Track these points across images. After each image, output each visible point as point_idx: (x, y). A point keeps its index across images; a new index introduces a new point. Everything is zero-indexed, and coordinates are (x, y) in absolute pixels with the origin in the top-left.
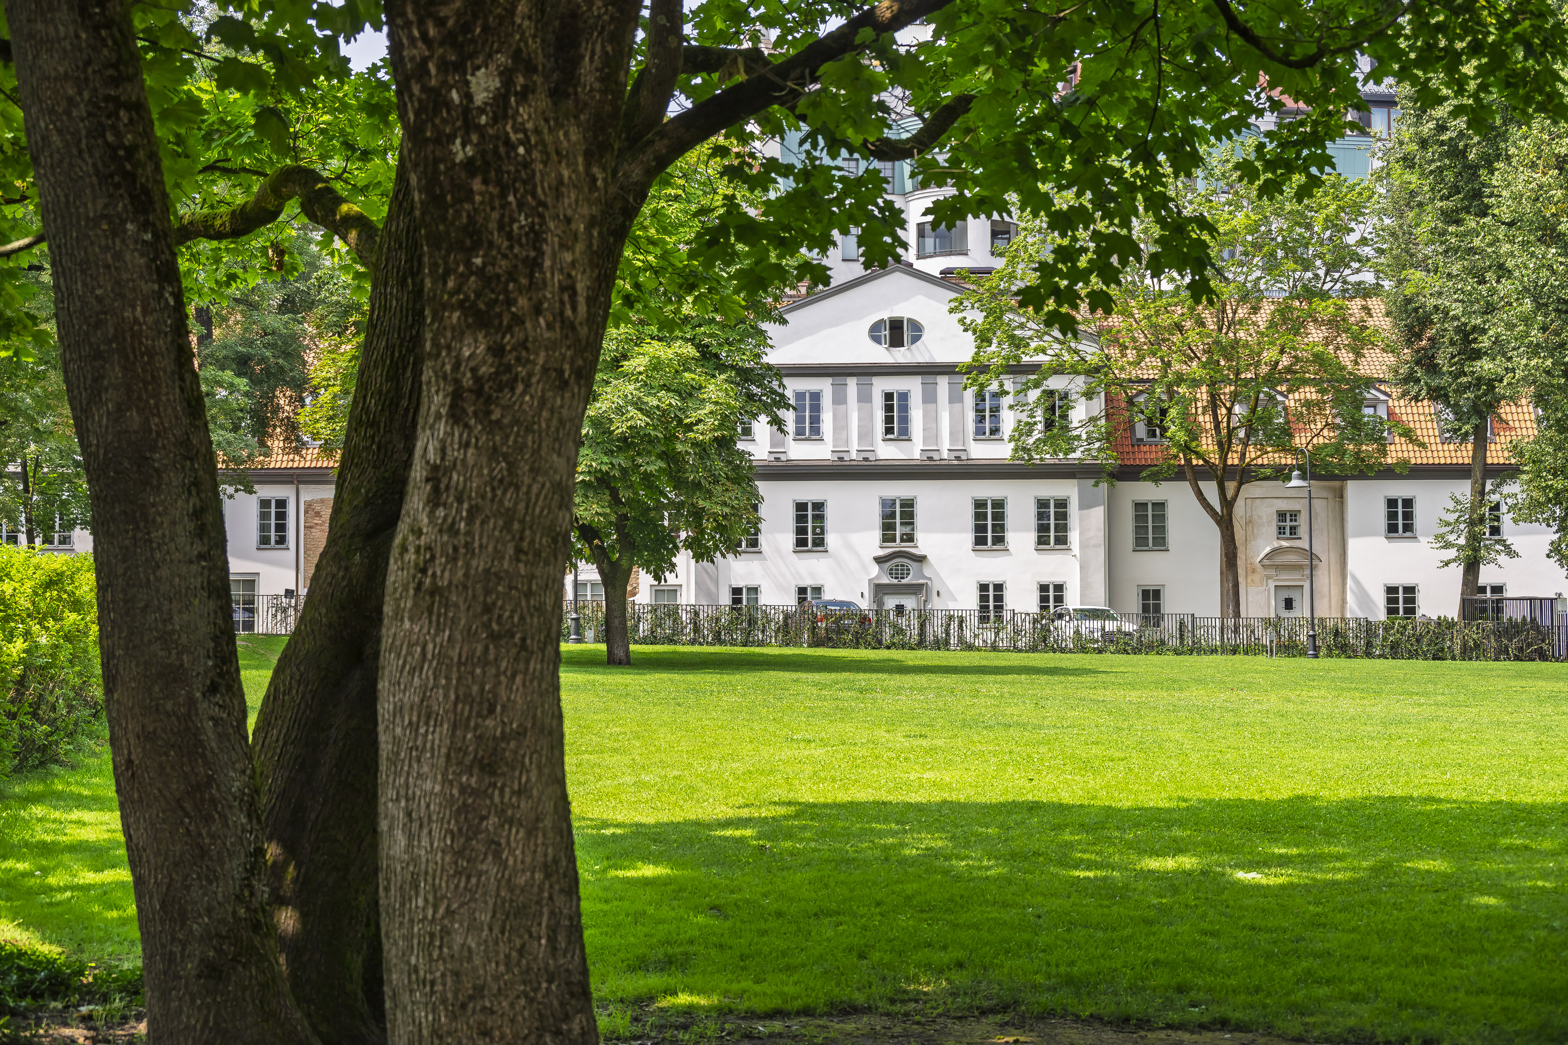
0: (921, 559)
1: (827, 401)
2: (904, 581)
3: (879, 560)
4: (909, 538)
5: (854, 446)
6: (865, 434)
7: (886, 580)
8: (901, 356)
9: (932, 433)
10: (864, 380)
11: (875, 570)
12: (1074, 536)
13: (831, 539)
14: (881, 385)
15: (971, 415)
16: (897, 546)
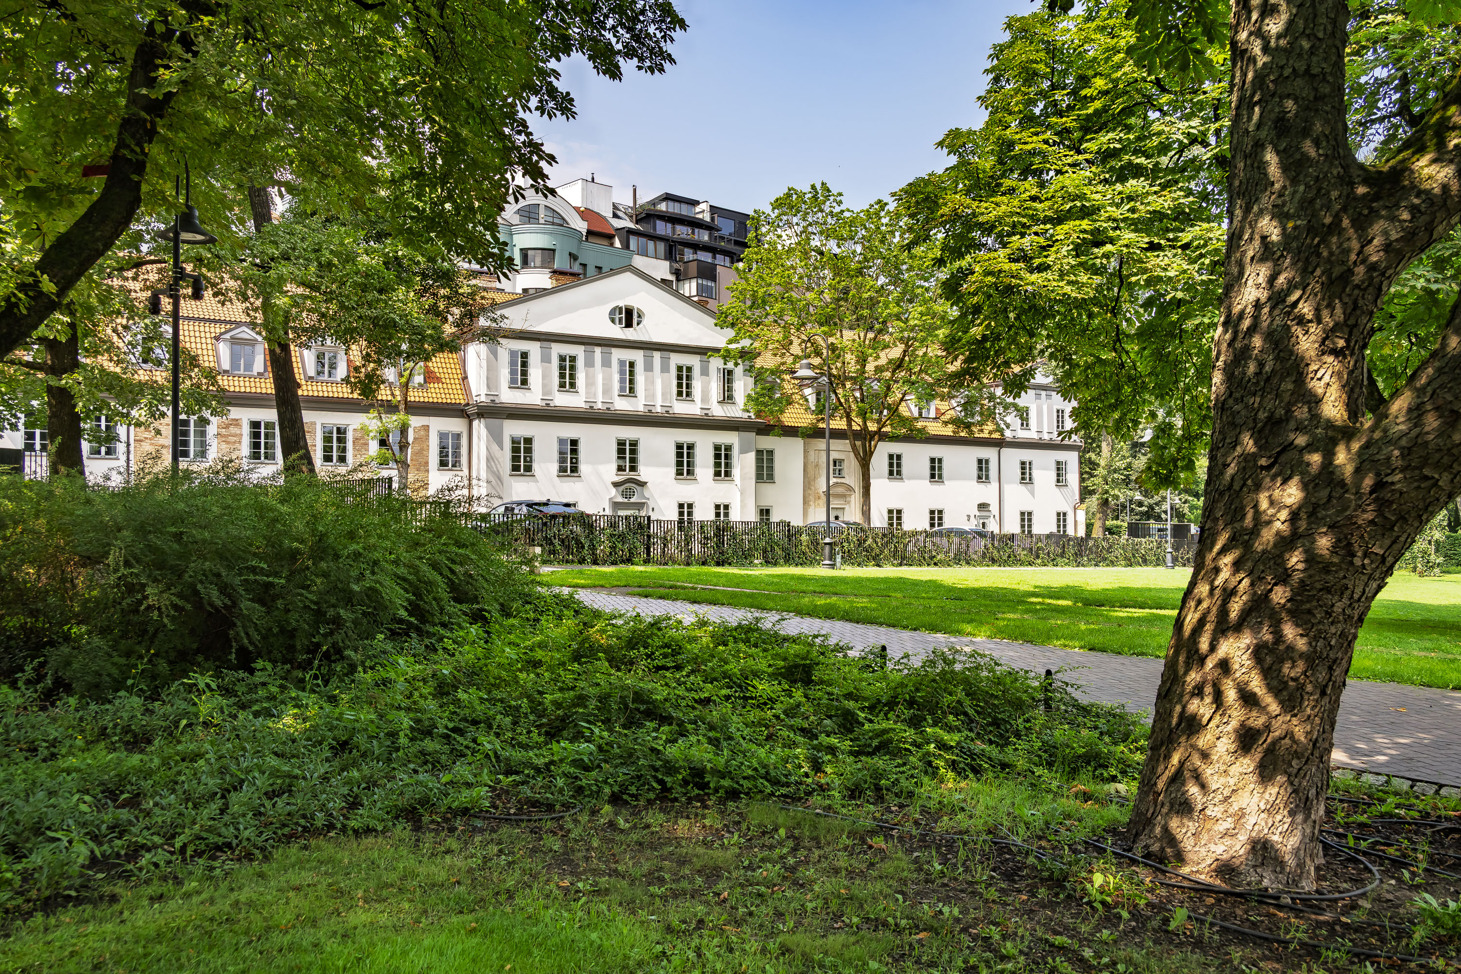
0: (643, 484)
1: (580, 363)
2: (632, 500)
3: (616, 485)
4: (633, 469)
5: (600, 399)
6: (607, 391)
7: (620, 499)
8: (630, 334)
9: (650, 395)
10: (606, 349)
11: (613, 491)
12: (736, 472)
13: (583, 467)
14: (618, 354)
15: (675, 382)
16: (627, 475)
